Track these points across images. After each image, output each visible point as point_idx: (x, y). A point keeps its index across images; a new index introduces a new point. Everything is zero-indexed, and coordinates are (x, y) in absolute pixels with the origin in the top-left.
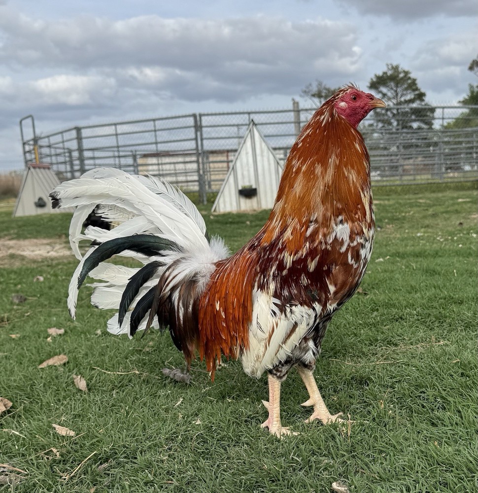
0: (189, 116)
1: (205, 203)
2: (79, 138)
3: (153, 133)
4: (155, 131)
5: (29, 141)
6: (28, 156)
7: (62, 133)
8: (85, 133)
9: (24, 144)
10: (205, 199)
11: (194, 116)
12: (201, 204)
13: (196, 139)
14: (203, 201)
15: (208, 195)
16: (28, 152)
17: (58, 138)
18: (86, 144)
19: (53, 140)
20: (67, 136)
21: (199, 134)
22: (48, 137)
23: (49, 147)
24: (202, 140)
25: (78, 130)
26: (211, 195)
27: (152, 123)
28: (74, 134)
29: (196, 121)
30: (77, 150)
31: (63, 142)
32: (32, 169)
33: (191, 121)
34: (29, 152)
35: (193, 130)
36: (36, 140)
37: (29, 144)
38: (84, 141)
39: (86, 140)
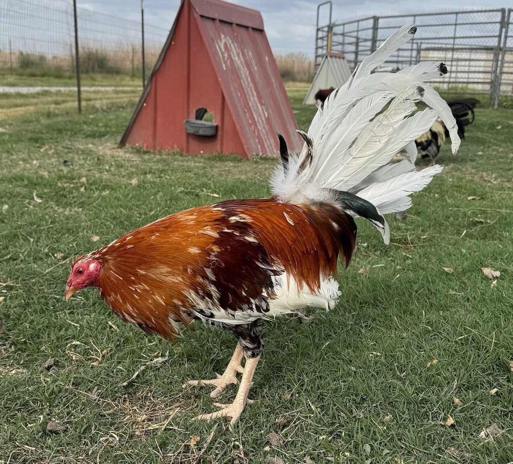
0: (497, 11)
1: (496, 107)
2: (375, 28)
3: (454, 26)
4: (456, 25)
5: (323, 27)
6: (320, 43)
7: (358, 21)
8: (382, 23)
9: (318, 30)
10: (496, 103)
11: (503, 11)
12: (491, 108)
13: (500, 36)
14: (494, 104)
15: (500, 98)
16: (320, 38)
17: (354, 27)
18: (381, 34)
19: (348, 28)
20: (363, 25)
21: (504, 30)
23: (343, 34)
24: (506, 37)
26: (504, 98)
27: (454, 16)
28: (371, 23)
29: (503, 17)
30: (371, 40)
31: (358, 31)
32: (329, 58)
33: (498, 17)
34: (322, 38)
35: (498, 26)
36: (330, 27)
37: (323, 31)
38: (379, 30)
39: (382, 30)
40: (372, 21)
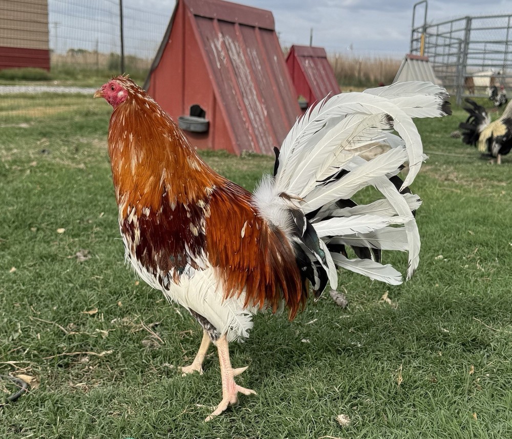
2: (468, 30)
5: (418, 28)
6: (415, 45)
7: (452, 22)
8: (475, 24)
9: (413, 31)
17: (448, 27)
18: (474, 36)
19: (442, 29)
20: (456, 25)
22: (438, 25)
25: (469, 20)
28: (463, 24)
30: (464, 42)
31: (451, 32)
32: (409, 61)
34: (417, 40)
36: (425, 28)
37: (418, 32)
38: (472, 32)
39: (475, 31)
40: (464, 22)
